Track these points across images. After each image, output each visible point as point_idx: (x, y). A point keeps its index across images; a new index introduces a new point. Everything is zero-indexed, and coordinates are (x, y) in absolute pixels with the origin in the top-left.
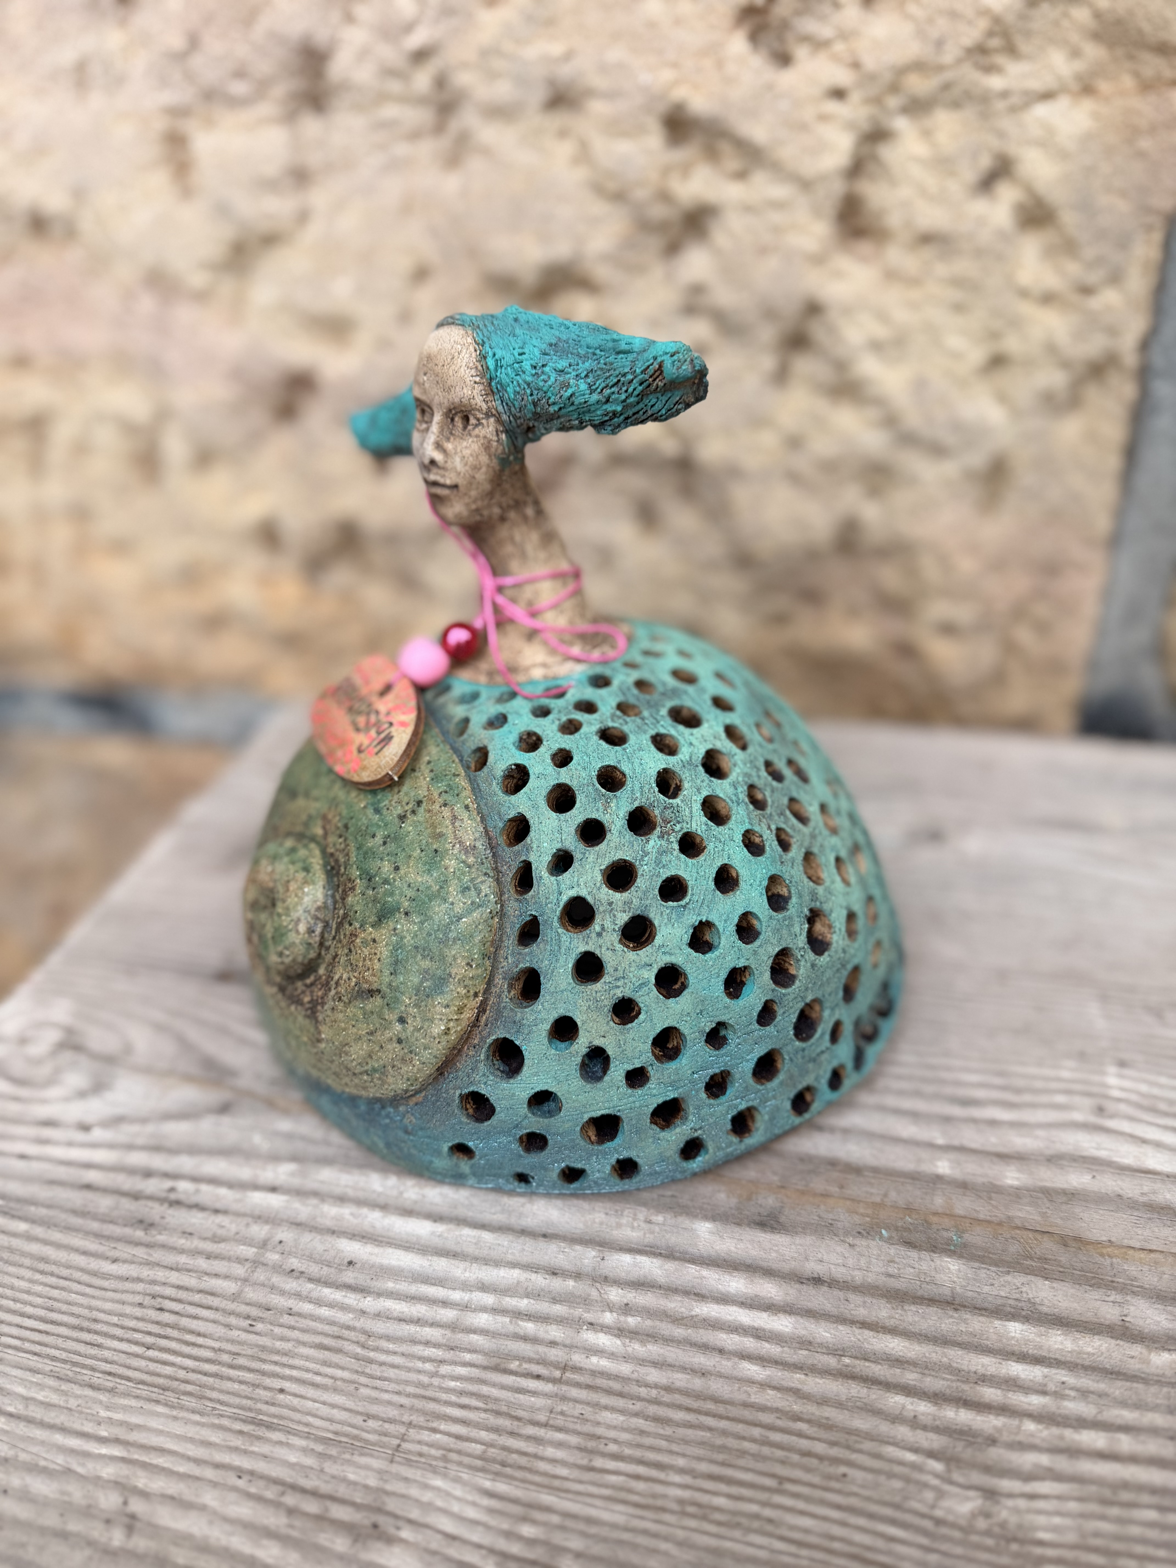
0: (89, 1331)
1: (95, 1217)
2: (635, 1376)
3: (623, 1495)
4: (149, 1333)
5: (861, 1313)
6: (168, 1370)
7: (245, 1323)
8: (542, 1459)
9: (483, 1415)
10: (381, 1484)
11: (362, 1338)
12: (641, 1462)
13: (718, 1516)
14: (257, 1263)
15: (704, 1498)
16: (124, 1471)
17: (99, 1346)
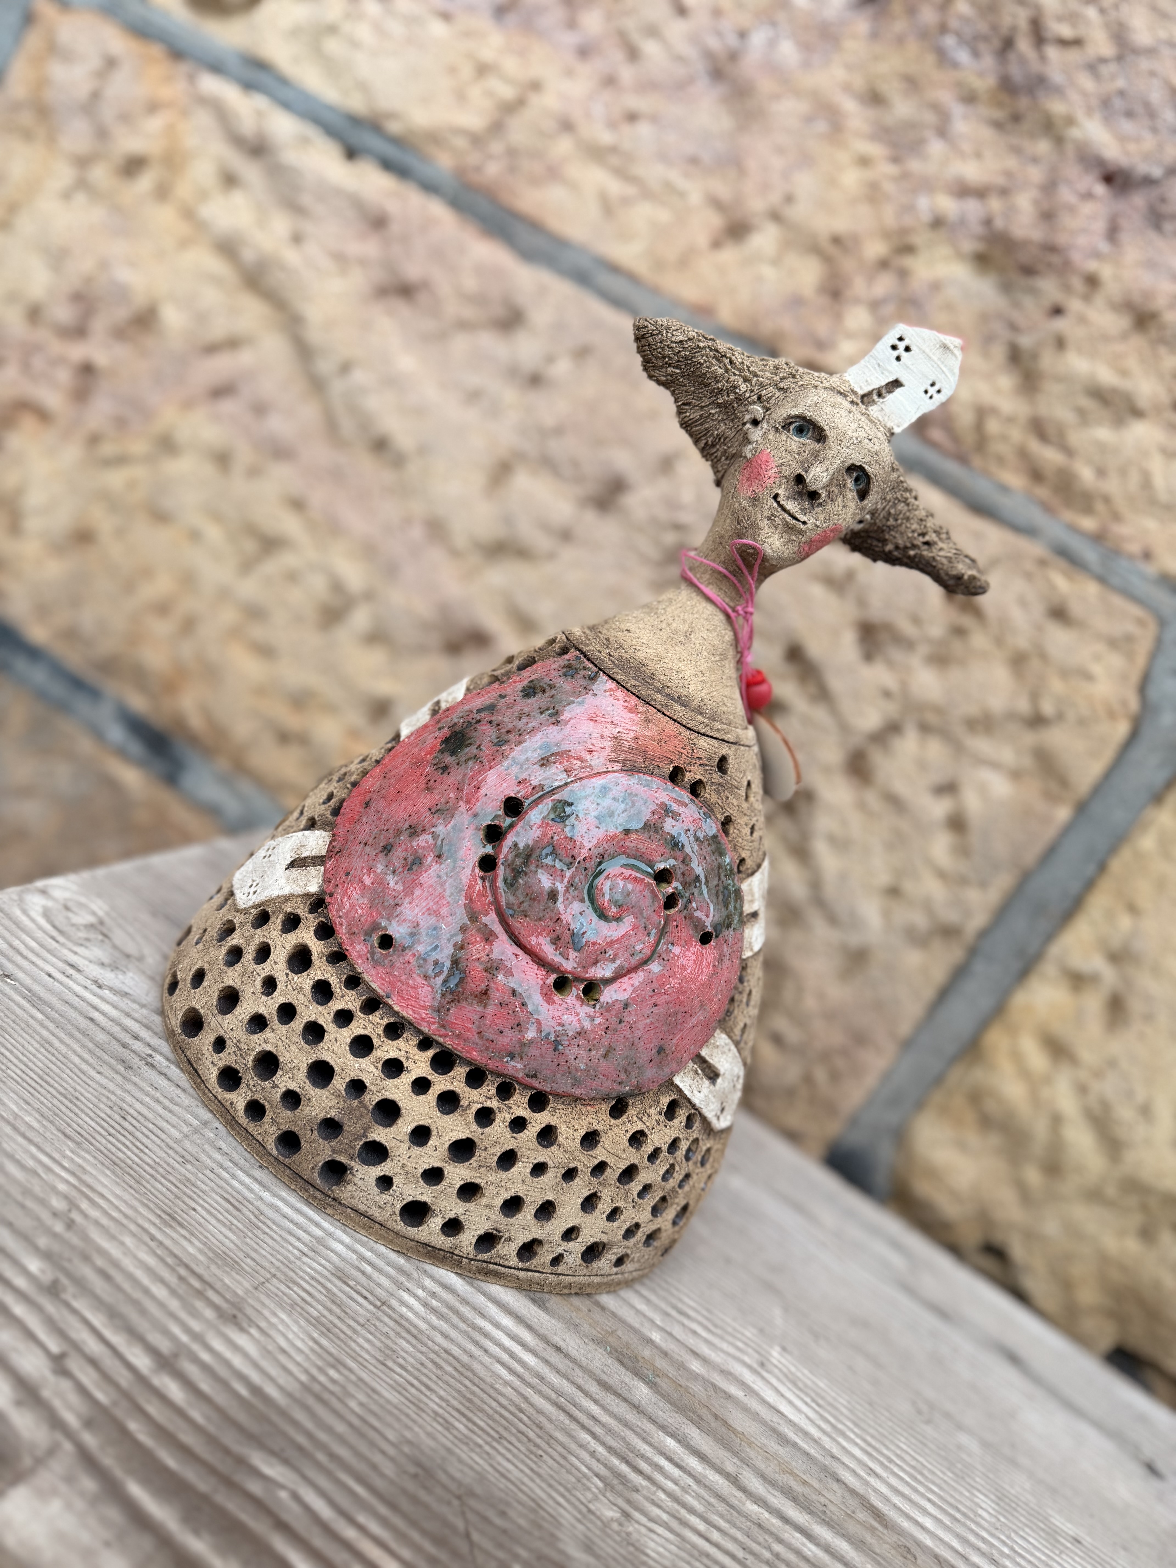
0: (71, 1102)
1: (92, 1040)
2: (428, 1332)
3: (400, 1389)
4: (113, 1127)
5: (580, 1381)
6: (120, 1155)
7: (180, 1160)
8: (355, 1341)
9: (323, 1297)
10: (245, 1296)
11: (257, 1213)
12: (416, 1378)
13: (455, 1432)
14: (196, 1131)
15: (451, 1420)
16: (74, 1193)
17: (76, 1114)
